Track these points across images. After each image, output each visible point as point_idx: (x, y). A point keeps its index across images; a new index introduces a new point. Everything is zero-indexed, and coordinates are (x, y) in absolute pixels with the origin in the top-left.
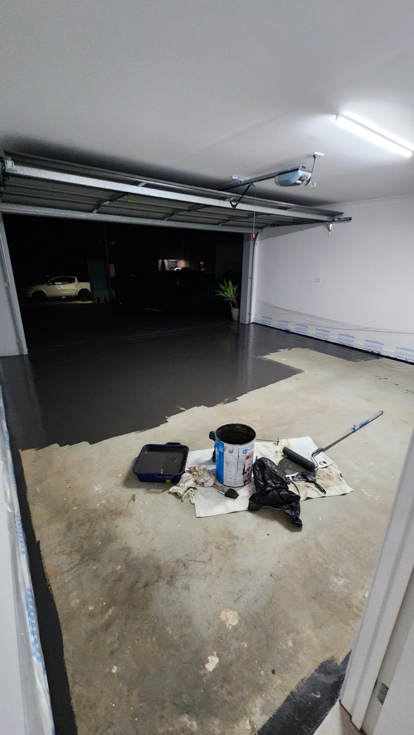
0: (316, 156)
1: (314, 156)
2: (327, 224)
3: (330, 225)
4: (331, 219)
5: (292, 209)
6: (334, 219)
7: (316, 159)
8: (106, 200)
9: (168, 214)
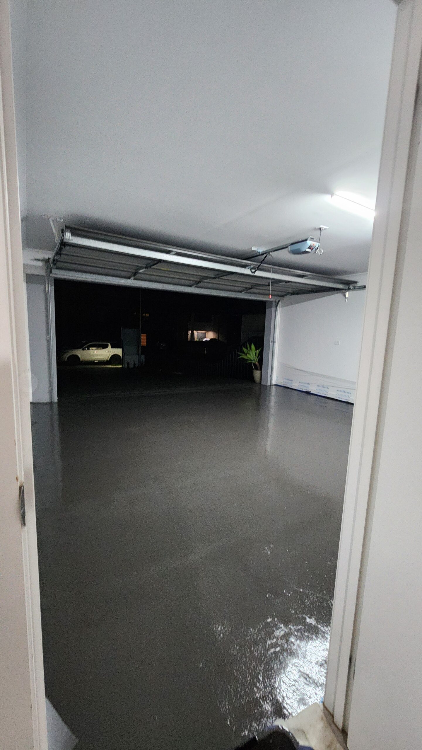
0: (322, 229)
1: (320, 229)
2: (343, 292)
3: (346, 292)
4: (347, 287)
5: (307, 277)
6: (349, 287)
7: (322, 232)
8: (141, 268)
9: (196, 281)
